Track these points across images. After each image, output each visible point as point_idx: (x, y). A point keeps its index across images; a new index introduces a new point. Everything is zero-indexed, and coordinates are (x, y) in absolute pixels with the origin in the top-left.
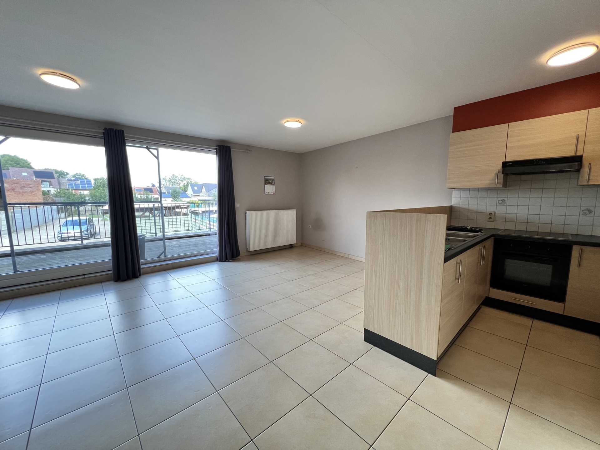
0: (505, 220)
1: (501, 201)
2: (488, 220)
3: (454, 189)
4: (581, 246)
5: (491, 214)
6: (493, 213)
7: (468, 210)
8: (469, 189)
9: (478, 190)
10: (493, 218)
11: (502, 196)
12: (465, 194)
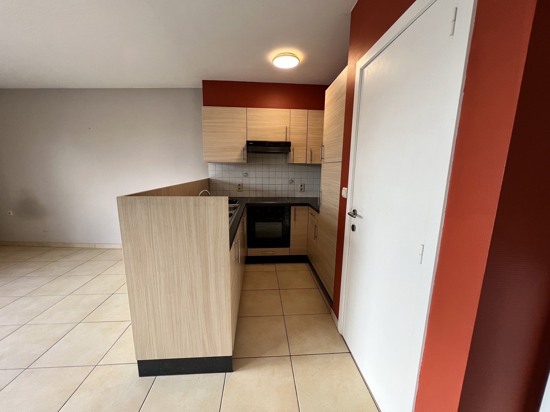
0: (249, 190)
1: (246, 175)
2: (238, 190)
3: (210, 162)
4: (295, 206)
5: (239, 185)
6: (241, 184)
7: (223, 183)
8: (222, 163)
9: (228, 164)
10: (241, 188)
11: (246, 170)
12: (219, 168)
